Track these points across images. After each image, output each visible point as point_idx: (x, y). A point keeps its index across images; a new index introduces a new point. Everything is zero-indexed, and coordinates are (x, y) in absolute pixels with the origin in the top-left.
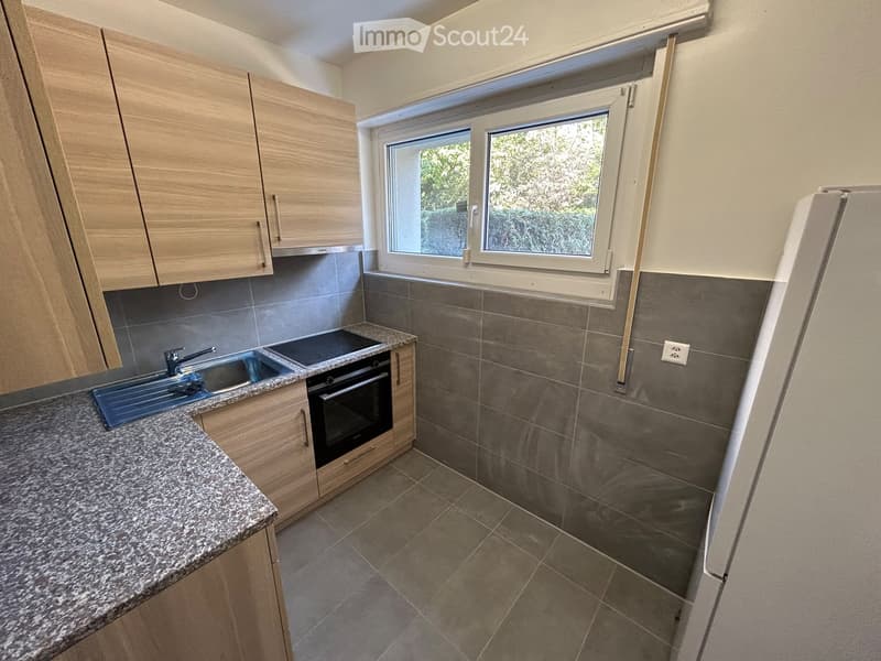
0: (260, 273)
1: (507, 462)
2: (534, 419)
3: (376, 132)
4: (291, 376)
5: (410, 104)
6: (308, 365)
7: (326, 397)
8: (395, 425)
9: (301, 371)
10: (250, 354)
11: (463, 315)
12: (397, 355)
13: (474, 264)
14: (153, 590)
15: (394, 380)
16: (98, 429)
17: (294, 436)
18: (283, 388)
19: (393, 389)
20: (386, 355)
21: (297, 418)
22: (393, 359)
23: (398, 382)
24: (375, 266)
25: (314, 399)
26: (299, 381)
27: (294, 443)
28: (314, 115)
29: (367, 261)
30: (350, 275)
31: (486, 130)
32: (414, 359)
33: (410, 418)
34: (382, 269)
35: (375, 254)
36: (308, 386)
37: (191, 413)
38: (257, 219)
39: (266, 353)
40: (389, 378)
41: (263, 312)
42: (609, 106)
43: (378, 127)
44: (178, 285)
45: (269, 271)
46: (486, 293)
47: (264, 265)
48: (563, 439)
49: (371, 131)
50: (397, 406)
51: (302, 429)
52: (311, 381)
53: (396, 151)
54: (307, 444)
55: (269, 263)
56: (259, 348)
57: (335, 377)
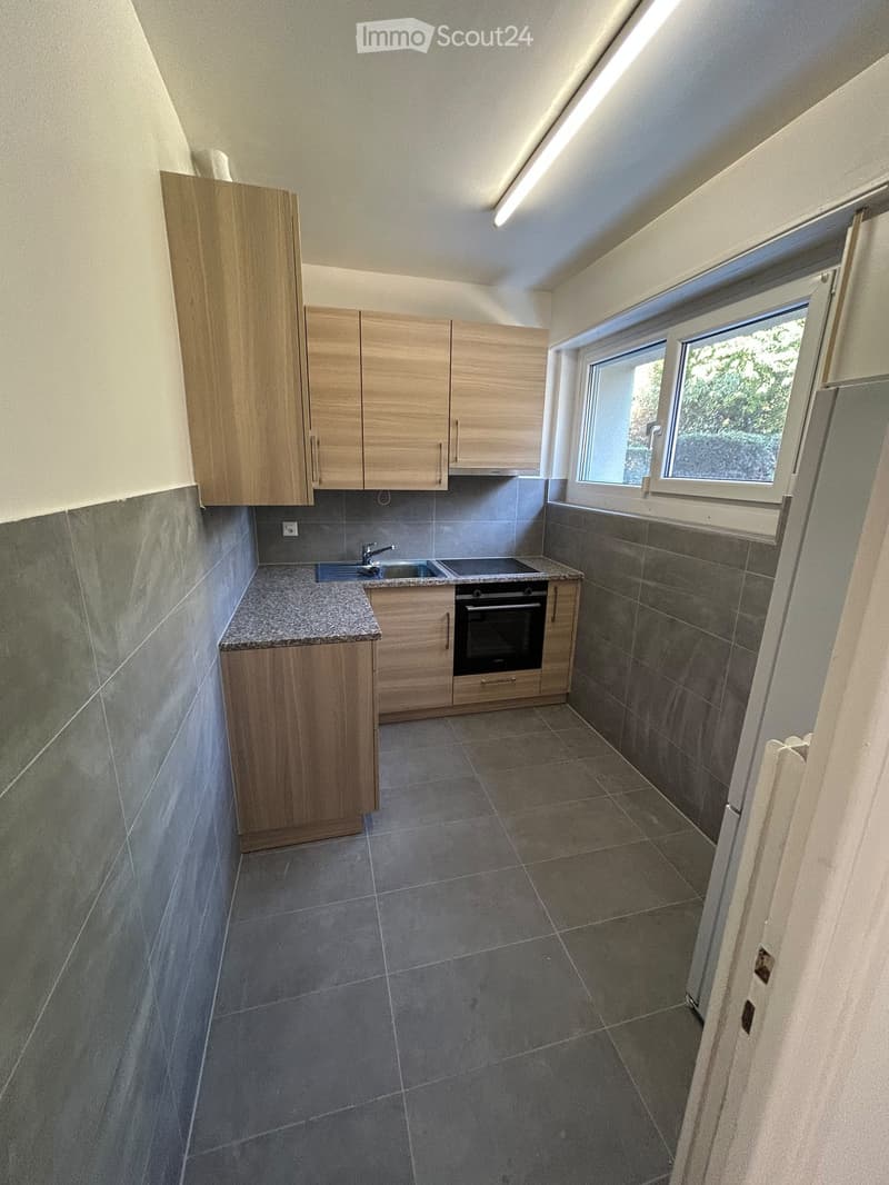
0: (437, 488)
1: (651, 731)
2: (682, 679)
3: (581, 353)
4: (443, 579)
5: (606, 320)
6: (460, 574)
7: (470, 608)
8: (543, 665)
9: (451, 577)
10: (424, 563)
11: (626, 550)
12: (556, 589)
13: (654, 494)
14: (308, 642)
15: (549, 615)
16: (313, 581)
17: (438, 635)
18: (433, 587)
19: (547, 625)
20: (542, 585)
21: (442, 620)
22: (551, 591)
23: (553, 620)
24: (562, 496)
25: (460, 605)
26: (448, 586)
27: (438, 641)
28: (505, 346)
29: (552, 490)
30: (531, 504)
31: (680, 340)
32: (578, 598)
33: (564, 665)
34: (569, 500)
35: (564, 483)
36: (457, 594)
37: (364, 585)
38: (440, 441)
39: (436, 564)
40: (543, 610)
41: (441, 527)
42: (809, 297)
43: (584, 347)
44: (379, 491)
45: (444, 487)
46: (652, 524)
47: (440, 482)
48: (709, 706)
49: (576, 353)
50: (549, 646)
51: (445, 630)
52: (461, 588)
53: (601, 370)
54: (447, 647)
55: (445, 480)
56: (433, 560)
57: (484, 593)
